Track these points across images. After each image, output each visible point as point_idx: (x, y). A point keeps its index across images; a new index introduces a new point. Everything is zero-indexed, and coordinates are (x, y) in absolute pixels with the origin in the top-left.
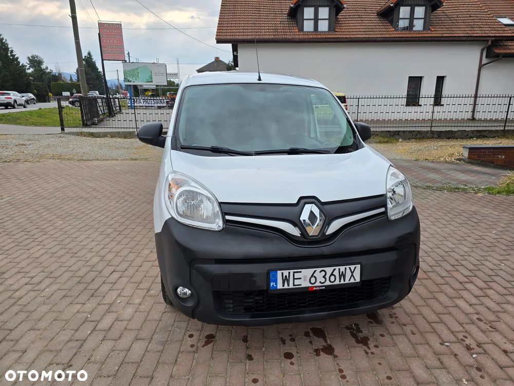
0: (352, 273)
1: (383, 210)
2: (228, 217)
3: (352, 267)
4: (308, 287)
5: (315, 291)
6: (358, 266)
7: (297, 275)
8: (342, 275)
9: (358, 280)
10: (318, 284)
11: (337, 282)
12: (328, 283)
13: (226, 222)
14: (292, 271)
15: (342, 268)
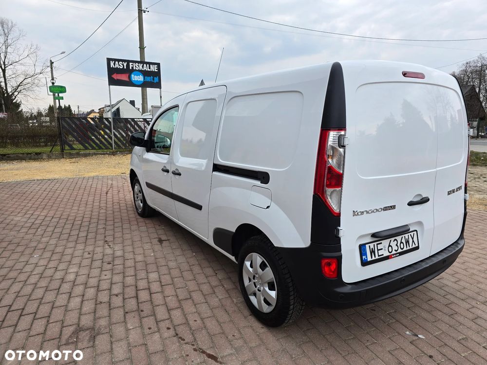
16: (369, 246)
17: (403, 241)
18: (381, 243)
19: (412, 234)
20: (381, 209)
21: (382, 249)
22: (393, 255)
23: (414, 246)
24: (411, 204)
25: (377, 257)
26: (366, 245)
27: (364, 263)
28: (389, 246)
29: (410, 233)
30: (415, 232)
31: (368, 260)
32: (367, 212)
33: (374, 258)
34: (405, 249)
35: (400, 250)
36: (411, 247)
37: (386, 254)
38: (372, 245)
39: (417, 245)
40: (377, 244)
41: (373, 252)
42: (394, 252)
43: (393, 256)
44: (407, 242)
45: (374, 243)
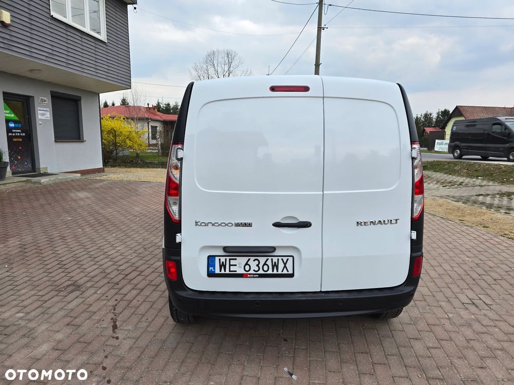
16: (220, 259)
17: (269, 263)
18: (236, 259)
19: (285, 259)
20: (231, 223)
21: (236, 265)
22: (250, 274)
23: (285, 272)
24: (277, 225)
25: (227, 272)
26: (216, 258)
27: (211, 274)
28: (247, 264)
29: (282, 258)
30: (291, 259)
31: (216, 272)
32: (213, 225)
33: (223, 272)
34: (270, 272)
35: (261, 272)
36: (280, 272)
37: (241, 271)
38: (223, 259)
39: (291, 272)
40: (230, 259)
41: (223, 265)
42: (252, 272)
43: (249, 276)
44: (275, 266)
45: (226, 258)
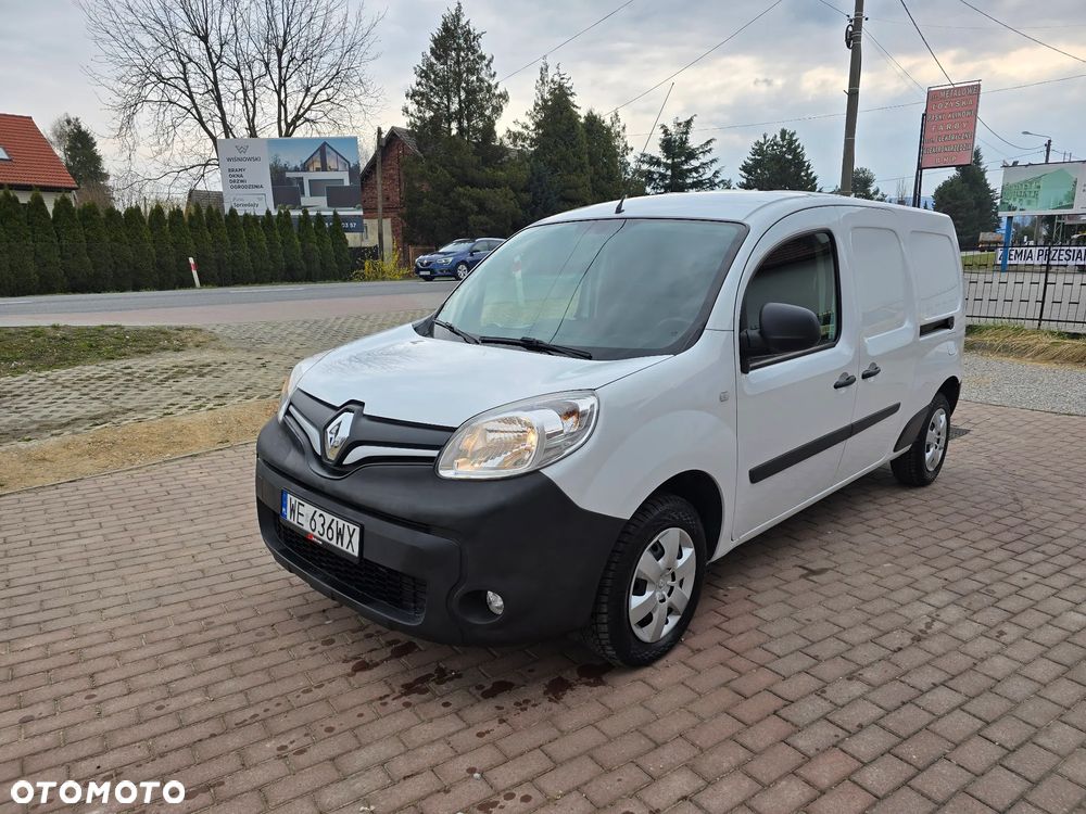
0: (351, 536)
1: (434, 453)
2: (291, 408)
3: (352, 527)
4: (307, 533)
5: (313, 542)
6: (358, 529)
7: (302, 510)
8: (340, 534)
9: (356, 554)
10: (316, 533)
11: (334, 542)
12: (325, 538)
13: (288, 413)
14: (298, 500)
15: (341, 522)
